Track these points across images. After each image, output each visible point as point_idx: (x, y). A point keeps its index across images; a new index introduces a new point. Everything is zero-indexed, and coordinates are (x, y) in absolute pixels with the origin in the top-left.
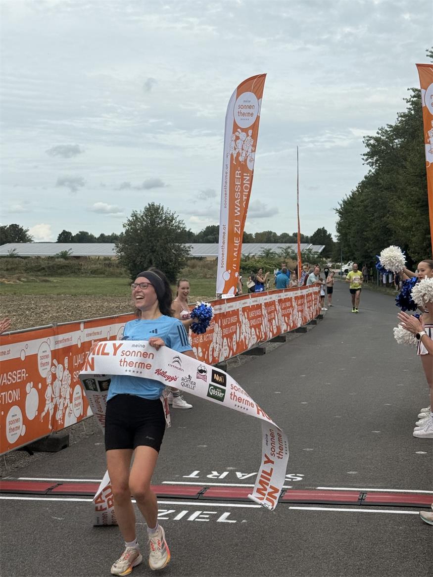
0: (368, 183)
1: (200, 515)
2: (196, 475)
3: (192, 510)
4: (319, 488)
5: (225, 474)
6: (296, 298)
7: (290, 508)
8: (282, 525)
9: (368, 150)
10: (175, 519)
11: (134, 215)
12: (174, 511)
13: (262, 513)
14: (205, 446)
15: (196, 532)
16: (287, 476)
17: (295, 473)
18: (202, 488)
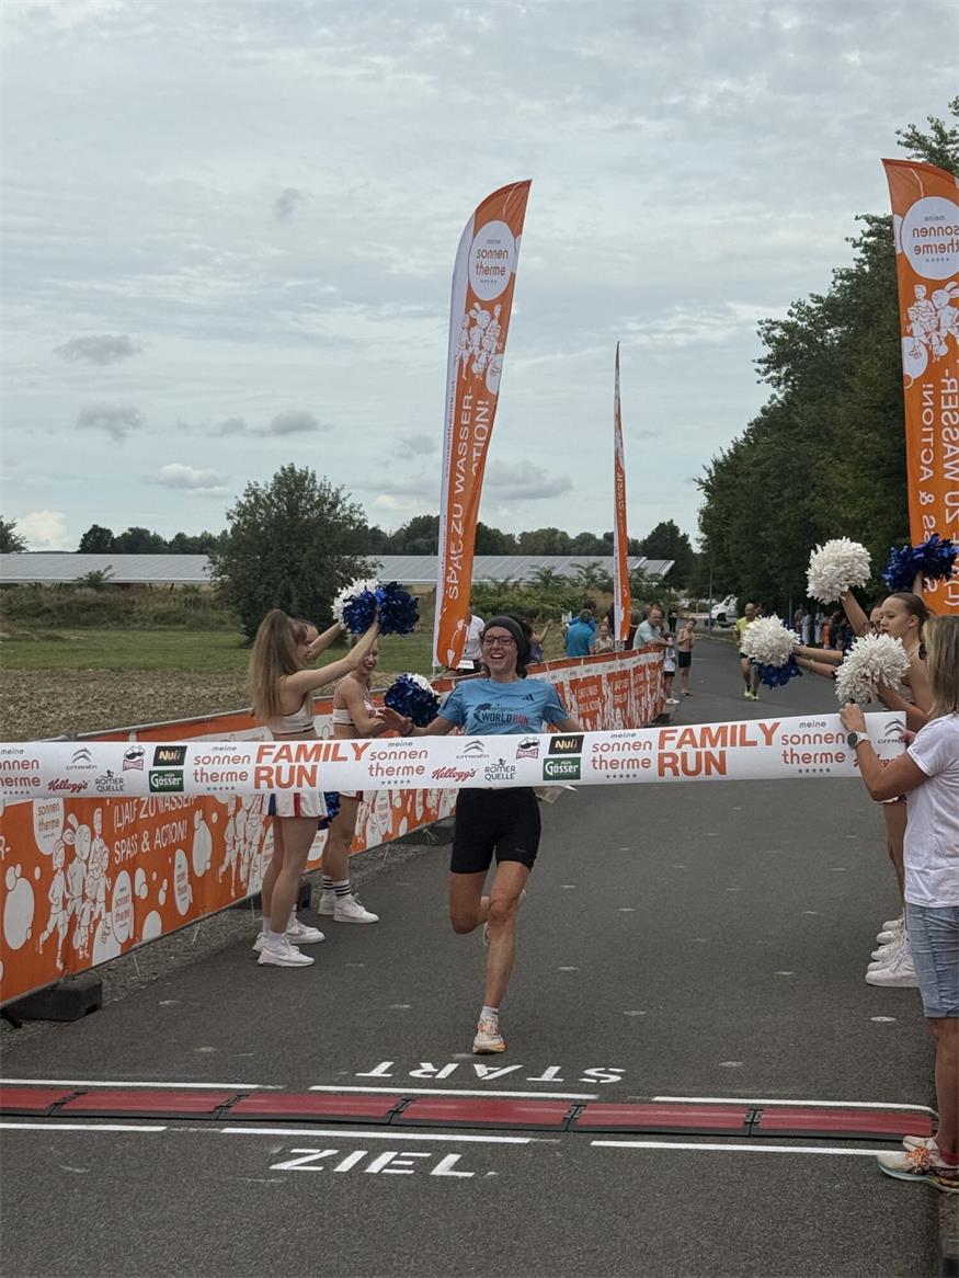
0: (769, 424)
1: (393, 1160)
2: (385, 1072)
3: (376, 1148)
4: (658, 1099)
5: (450, 1068)
6: (610, 677)
7: (594, 1143)
8: (574, 1182)
9: (768, 351)
10: (336, 1170)
11: (252, 492)
12: (334, 1152)
13: (531, 1155)
14: (407, 1006)
15: (385, 1199)
16: (588, 1072)
17: (607, 1065)
18: (398, 1100)
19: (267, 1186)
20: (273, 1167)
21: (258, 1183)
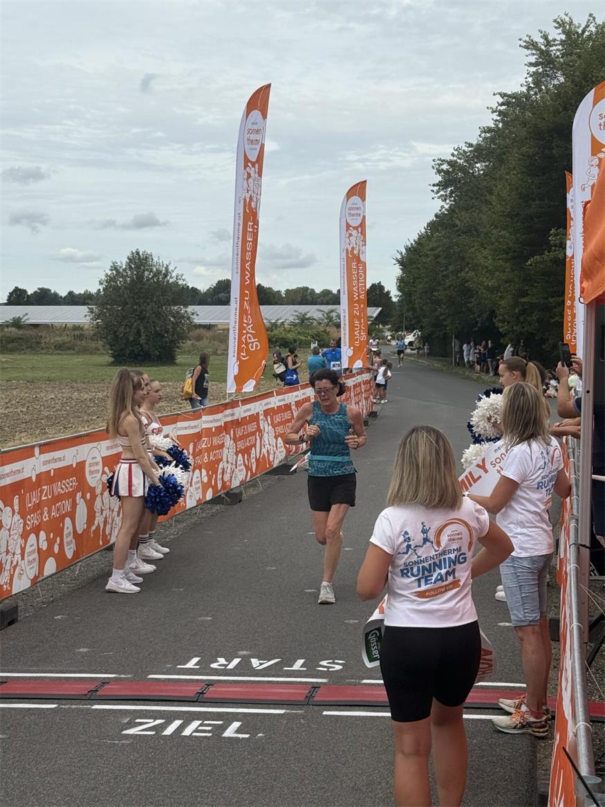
1: (199, 726)
2: (195, 665)
3: (188, 718)
4: (365, 681)
5: (236, 661)
7: (325, 713)
8: (312, 741)
10: (163, 734)
12: (162, 721)
13: (285, 722)
14: (209, 618)
15: (193, 753)
16: (322, 663)
17: (333, 658)
18: (203, 684)
19: (120, 745)
20: (124, 732)
21: (114, 743)
